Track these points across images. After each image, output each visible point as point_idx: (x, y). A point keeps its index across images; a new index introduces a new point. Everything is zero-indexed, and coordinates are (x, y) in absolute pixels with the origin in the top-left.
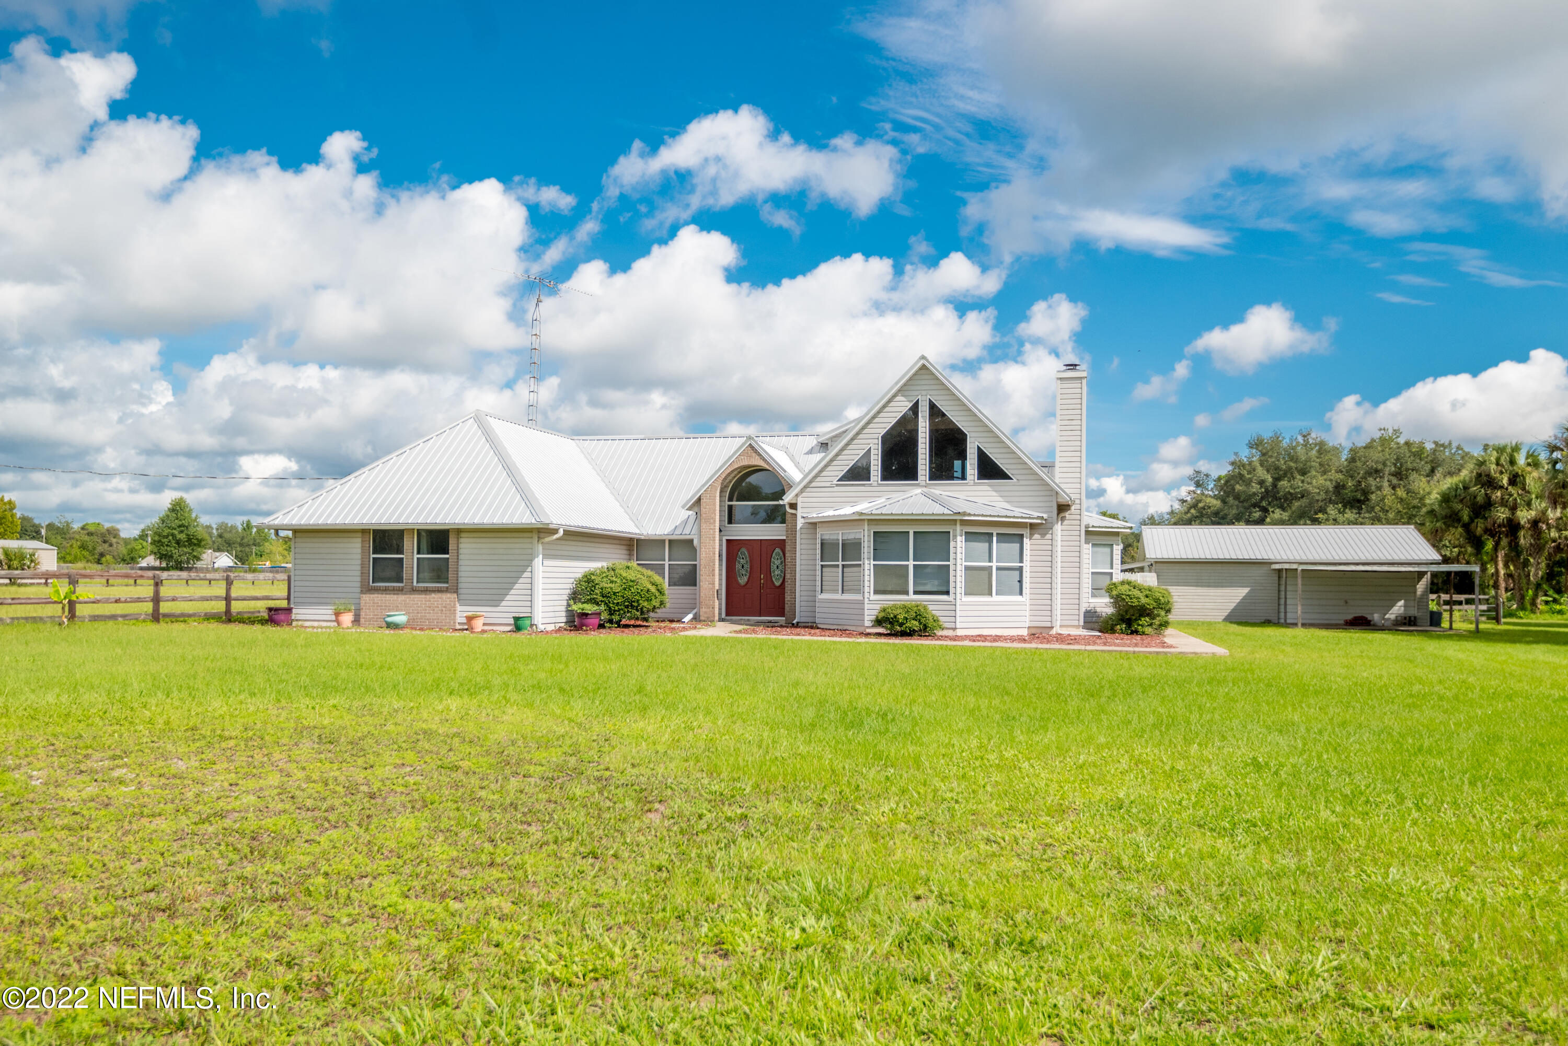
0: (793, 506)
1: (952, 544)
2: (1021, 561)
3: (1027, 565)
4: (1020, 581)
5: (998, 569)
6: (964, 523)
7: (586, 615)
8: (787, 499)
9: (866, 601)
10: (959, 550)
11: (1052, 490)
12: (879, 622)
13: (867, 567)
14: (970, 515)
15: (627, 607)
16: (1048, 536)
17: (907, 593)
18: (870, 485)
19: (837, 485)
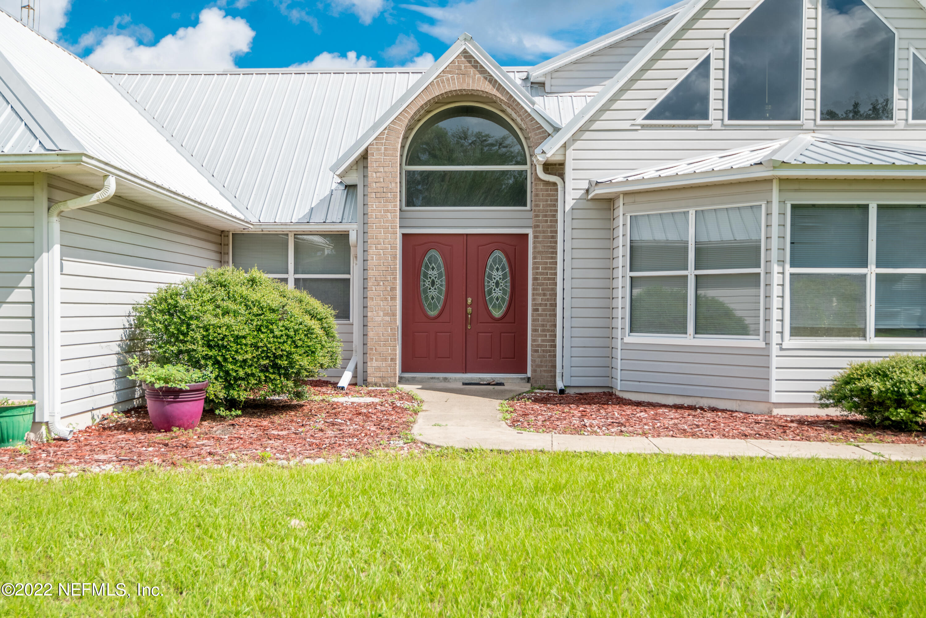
7: (175, 393)
8: (546, 154)
9: (775, 350)
13: (776, 279)
15: (265, 369)
17: (862, 333)
18: (708, 127)
19: (643, 127)
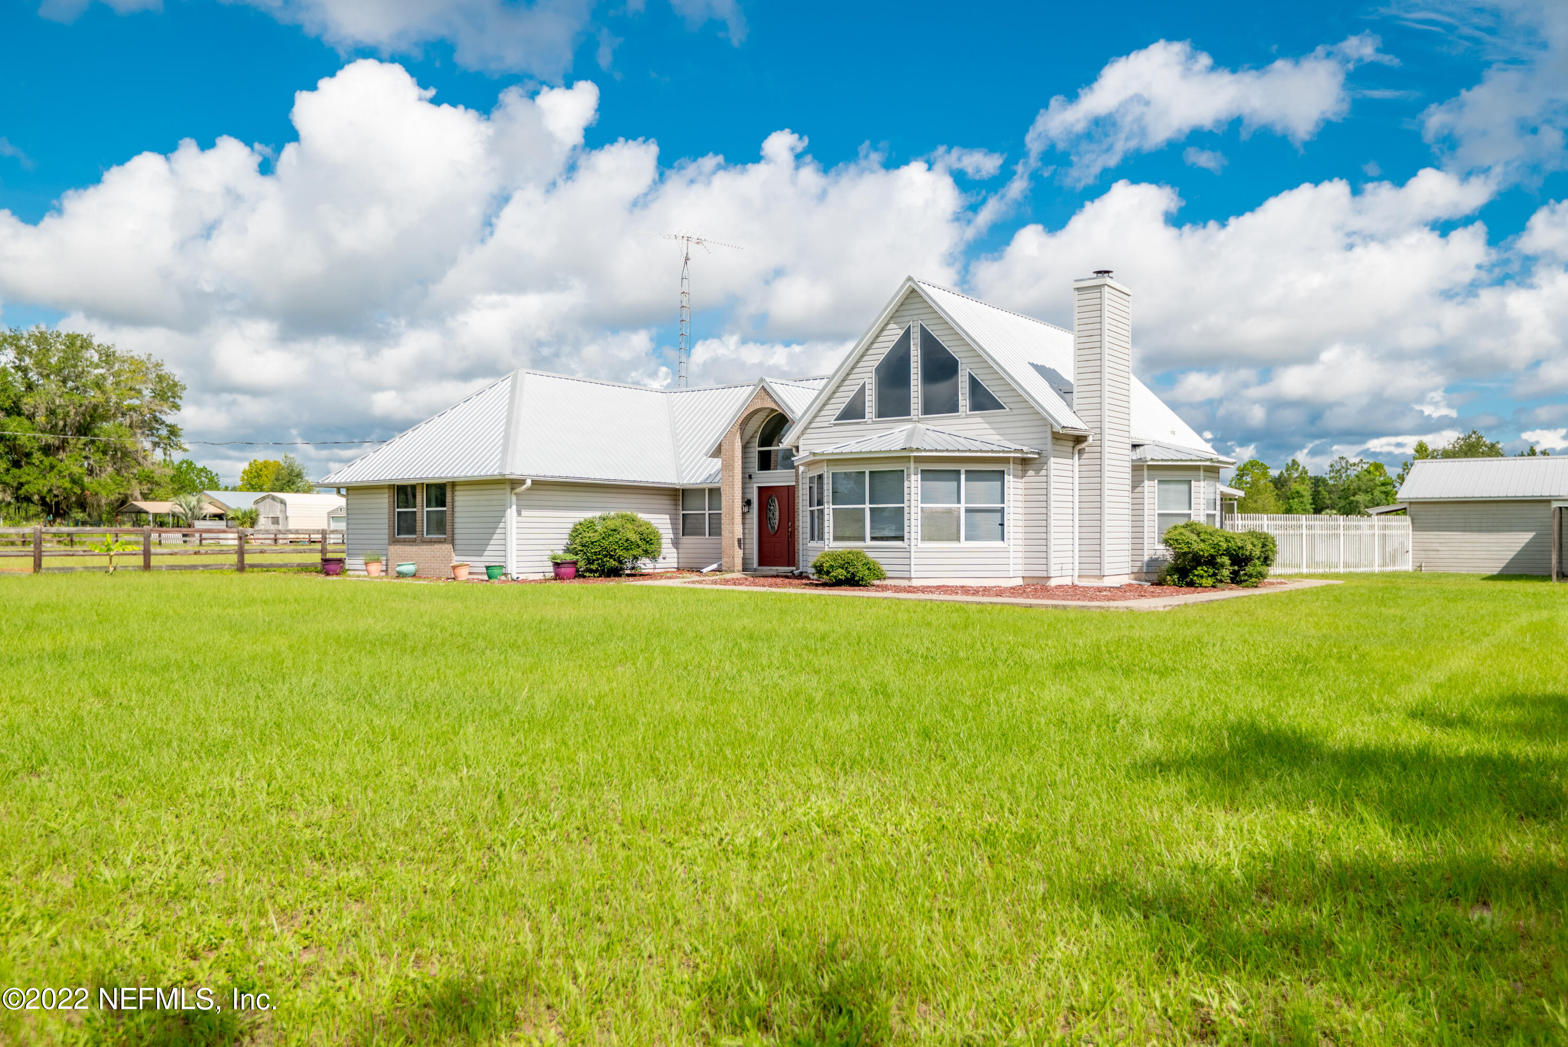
0: (796, 450)
1: (906, 484)
2: (1002, 502)
3: (1009, 506)
4: (1001, 525)
5: (968, 511)
6: (918, 460)
8: (791, 439)
9: (826, 548)
10: (913, 490)
13: (826, 512)
14: (925, 450)
16: (1043, 472)
17: (863, 539)
18: (866, 423)
19: (835, 425)
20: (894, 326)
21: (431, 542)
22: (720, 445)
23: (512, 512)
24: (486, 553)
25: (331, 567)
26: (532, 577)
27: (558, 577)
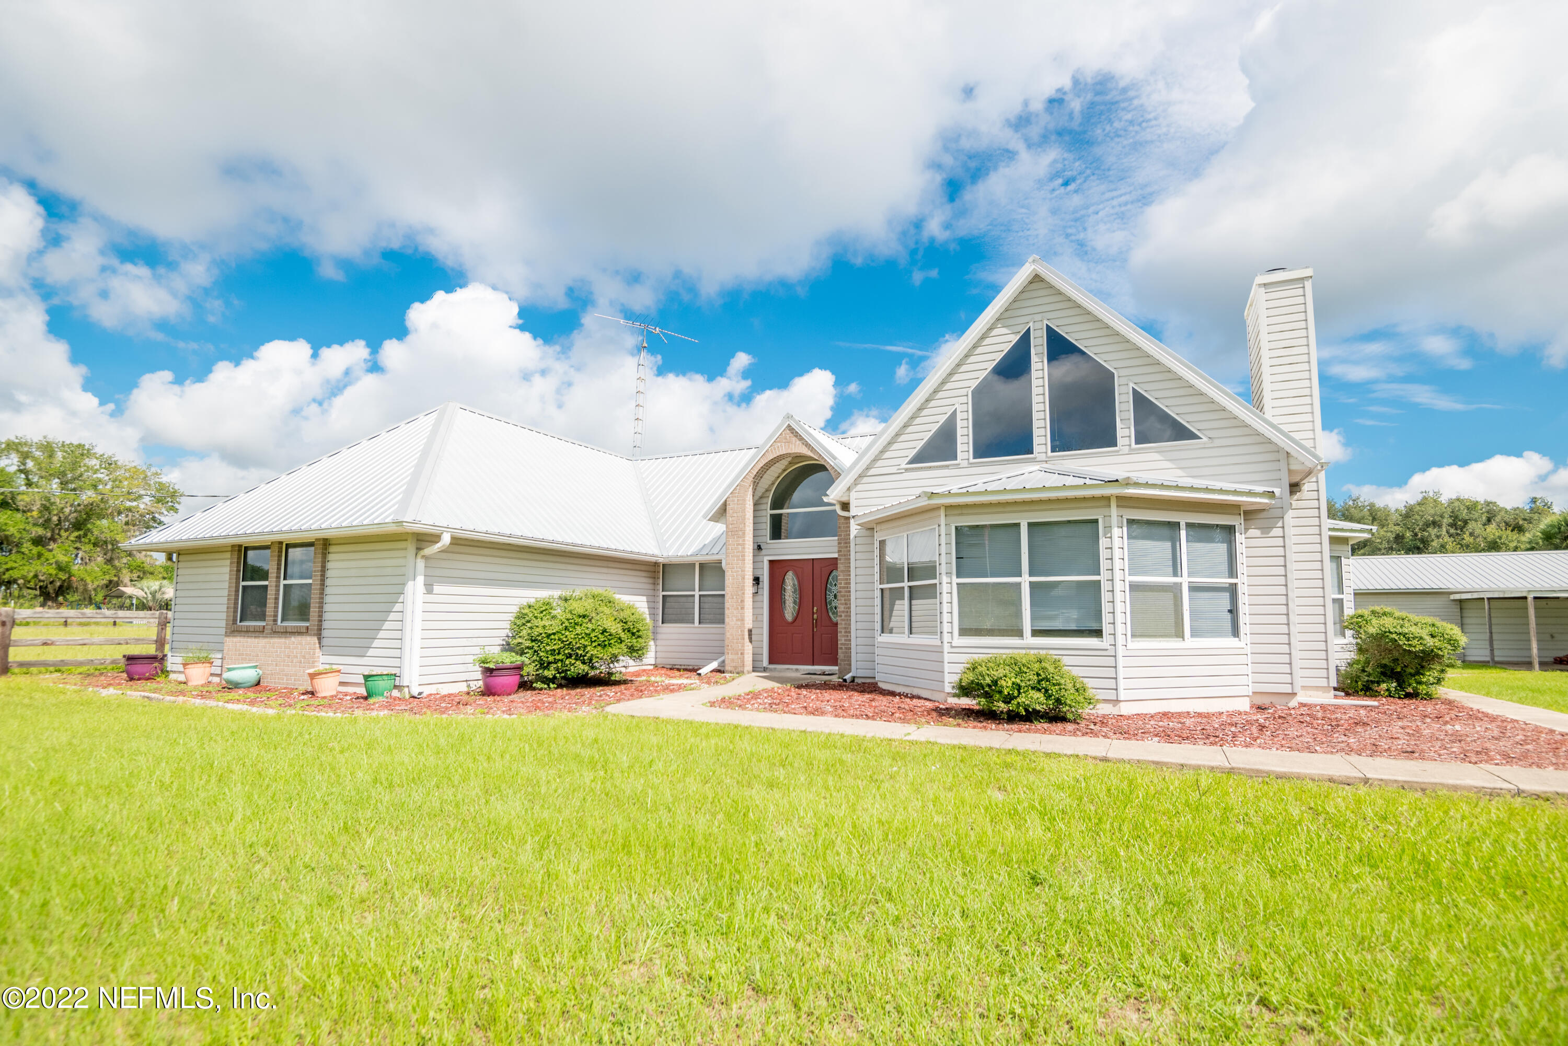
0: (845, 506)
1: (1103, 542)
2: (1232, 572)
3: (1243, 582)
4: (1233, 611)
5: (1194, 589)
6: (1125, 502)
8: (834, 494)
9: (947, 648)
10: (1117, 554)
11: (1278, 450)
12: (965, 690)
13: (945, 588)
14: (1137, 485)
16: (1277, 532)
17: (1019, 633)
18: (957, 466)
19: (907, 470)
20: (1005, 331)
21: (287, 633)
22: (725, 504)
23: (416, 588)
24: (371, 652)
25: (138, 668)
26: (445, 690)
27: (488, 691)
